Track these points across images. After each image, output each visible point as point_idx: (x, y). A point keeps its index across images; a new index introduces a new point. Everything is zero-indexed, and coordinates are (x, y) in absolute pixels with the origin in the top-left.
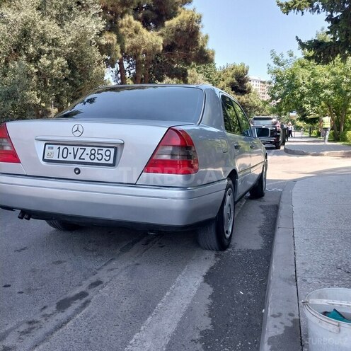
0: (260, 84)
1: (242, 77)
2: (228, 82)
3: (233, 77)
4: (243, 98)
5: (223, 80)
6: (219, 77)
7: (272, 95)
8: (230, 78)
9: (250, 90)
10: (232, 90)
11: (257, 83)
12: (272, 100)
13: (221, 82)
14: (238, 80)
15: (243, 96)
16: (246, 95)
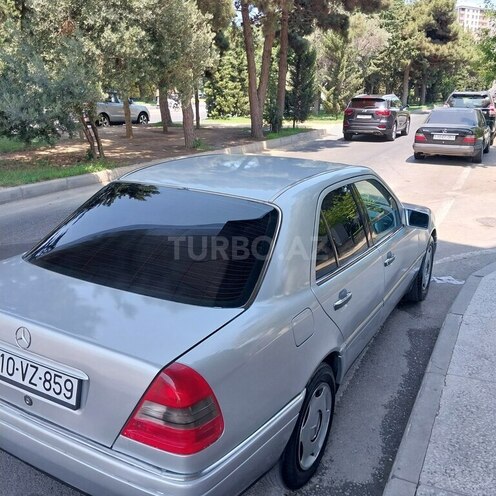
0: (479, 14)
1: (445, 14)
2: (422, 23)
3: (429, 16)
4: (444, 49)
5: (414, 20)
6: (408, 15)
7: (489, 53)
8: (425, 17)
9: (456, 35)
10: (427, 37)
11: (475, 14)
12: (487, 59)
13: (410, 23)
14: (437, 20)
15: (444, 46)
16: (450, 44)
